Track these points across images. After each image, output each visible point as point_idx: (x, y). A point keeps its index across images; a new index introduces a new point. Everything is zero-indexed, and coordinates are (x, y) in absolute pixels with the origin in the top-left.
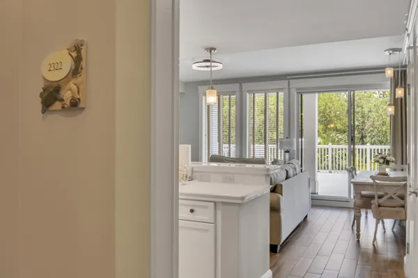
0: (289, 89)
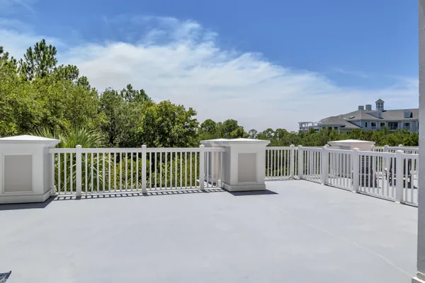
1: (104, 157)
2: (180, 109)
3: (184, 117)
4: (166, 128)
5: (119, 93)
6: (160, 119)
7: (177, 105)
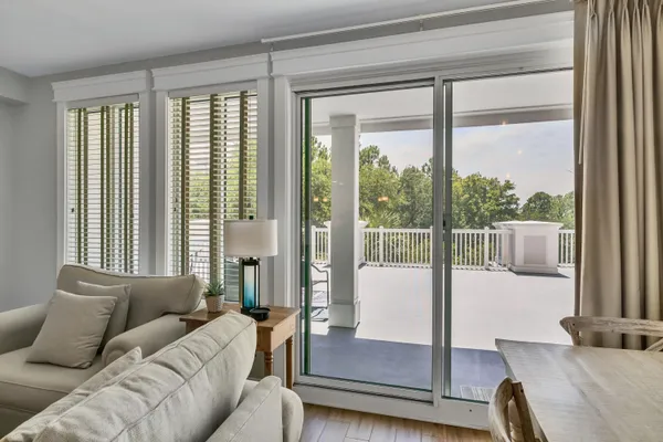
0: (272, 79)
1: (400, 236)
2: (493, 182)
3: (498, 192)
4: (473, 207)
5: (420, 169)
6: (467, 196)
7: (489, 178)
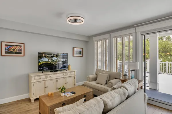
0: (136, 33)
